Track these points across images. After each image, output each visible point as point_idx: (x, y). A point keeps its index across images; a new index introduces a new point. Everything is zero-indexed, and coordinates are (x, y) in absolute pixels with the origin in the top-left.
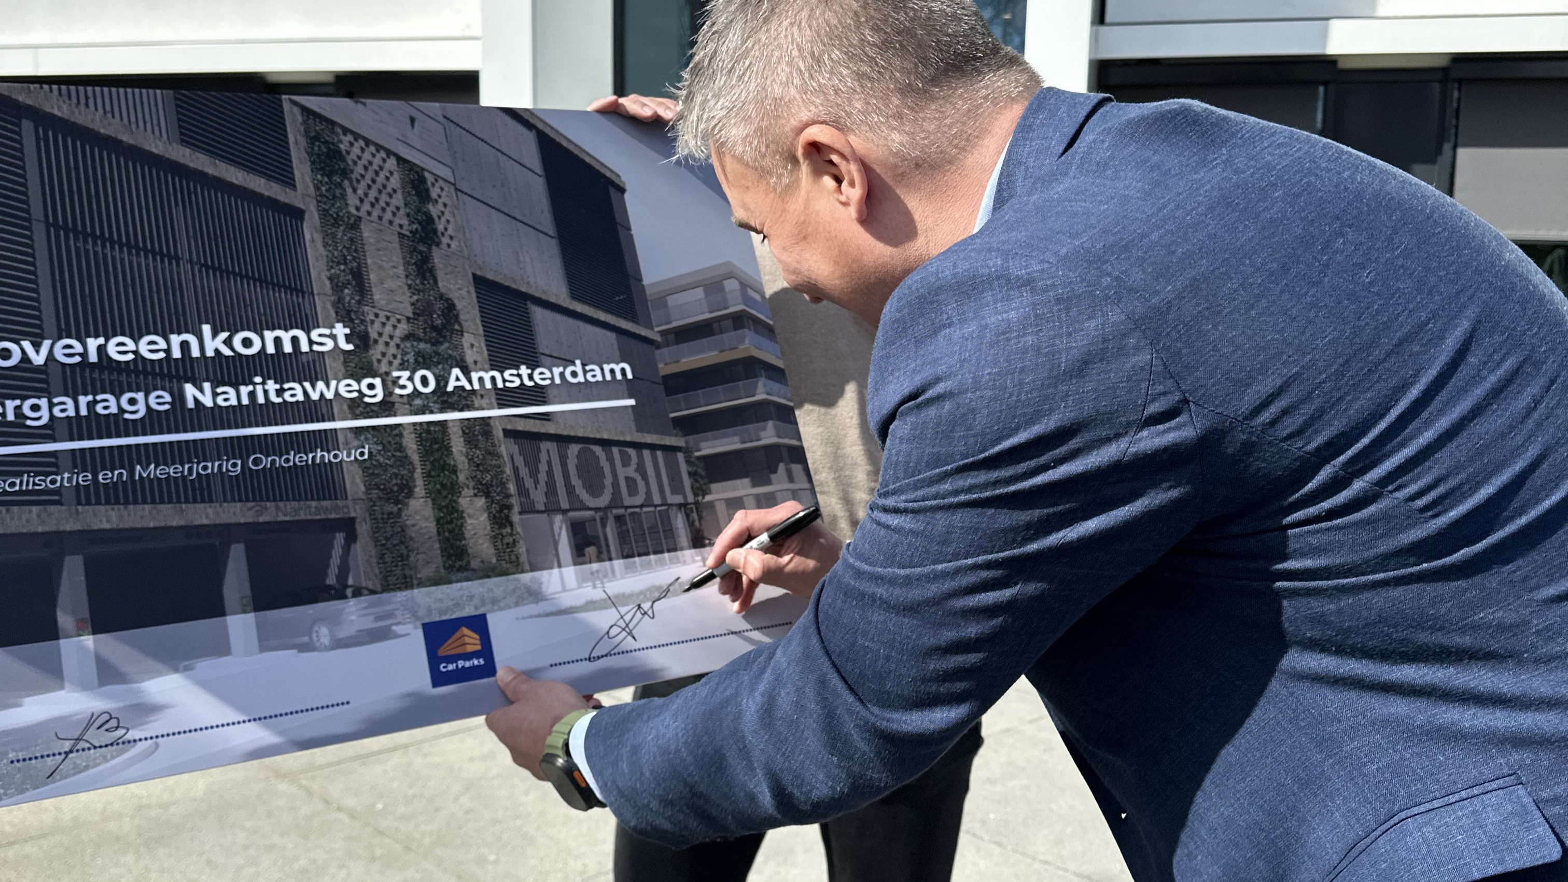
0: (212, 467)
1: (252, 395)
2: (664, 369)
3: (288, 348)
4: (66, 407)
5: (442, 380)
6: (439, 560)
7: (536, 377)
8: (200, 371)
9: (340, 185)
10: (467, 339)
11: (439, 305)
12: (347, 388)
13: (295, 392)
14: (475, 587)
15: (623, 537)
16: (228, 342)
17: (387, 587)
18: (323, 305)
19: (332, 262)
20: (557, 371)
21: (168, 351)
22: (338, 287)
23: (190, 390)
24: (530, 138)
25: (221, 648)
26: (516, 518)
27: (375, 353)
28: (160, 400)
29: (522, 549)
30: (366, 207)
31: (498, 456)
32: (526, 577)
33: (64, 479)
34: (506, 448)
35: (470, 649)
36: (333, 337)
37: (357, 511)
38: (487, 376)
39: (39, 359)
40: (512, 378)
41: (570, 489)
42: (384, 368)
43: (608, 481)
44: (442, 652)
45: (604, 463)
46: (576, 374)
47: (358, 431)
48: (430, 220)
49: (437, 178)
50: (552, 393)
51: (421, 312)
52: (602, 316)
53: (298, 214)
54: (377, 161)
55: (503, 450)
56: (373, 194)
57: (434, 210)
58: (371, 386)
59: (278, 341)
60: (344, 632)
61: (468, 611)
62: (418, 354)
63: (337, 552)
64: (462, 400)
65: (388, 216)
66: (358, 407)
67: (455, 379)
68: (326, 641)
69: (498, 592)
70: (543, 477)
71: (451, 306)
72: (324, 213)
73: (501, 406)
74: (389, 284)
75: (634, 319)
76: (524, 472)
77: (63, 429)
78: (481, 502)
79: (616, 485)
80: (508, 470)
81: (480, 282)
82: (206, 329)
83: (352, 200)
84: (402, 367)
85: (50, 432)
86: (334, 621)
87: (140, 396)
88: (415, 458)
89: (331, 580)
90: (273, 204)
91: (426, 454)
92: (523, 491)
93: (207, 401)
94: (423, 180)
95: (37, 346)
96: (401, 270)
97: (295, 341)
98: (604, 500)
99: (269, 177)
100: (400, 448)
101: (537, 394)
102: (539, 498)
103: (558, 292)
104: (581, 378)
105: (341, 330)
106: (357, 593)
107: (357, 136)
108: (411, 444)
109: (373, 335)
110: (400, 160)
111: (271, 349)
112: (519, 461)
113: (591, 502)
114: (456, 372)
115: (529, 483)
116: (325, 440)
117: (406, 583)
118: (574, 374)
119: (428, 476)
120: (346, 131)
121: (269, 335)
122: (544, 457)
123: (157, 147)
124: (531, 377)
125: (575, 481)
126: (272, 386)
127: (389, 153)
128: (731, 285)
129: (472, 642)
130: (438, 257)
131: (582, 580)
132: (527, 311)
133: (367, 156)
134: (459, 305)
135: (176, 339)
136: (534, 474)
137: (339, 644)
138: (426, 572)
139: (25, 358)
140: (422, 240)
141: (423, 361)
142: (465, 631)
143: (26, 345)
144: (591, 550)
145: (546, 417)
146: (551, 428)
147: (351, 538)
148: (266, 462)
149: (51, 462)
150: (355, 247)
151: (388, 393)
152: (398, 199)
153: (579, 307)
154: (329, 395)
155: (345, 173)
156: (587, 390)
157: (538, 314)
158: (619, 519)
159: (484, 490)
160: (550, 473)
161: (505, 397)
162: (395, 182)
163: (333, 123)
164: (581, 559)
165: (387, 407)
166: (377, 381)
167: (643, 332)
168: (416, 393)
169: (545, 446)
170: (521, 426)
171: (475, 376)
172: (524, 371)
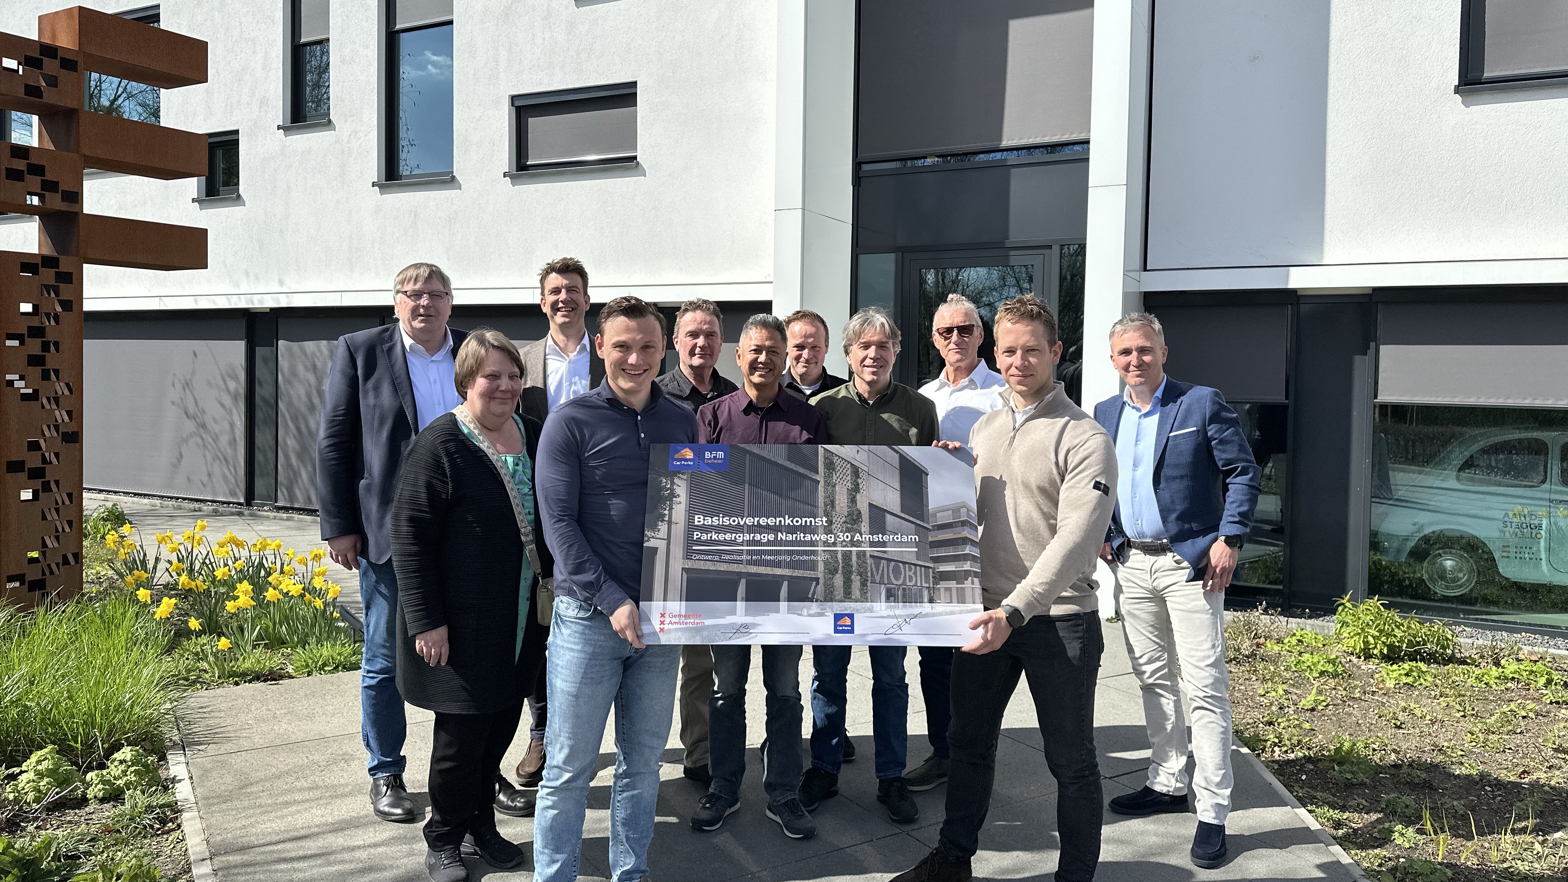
0: (782, 558)
1: (796, 537)
2: (930, 539)
3: (808, 524)
4: (747, 537)
6: (842, 594)
7: (884, 538)
8: (783, 529)
9: (832, 473)
10: (863, 524)
11: (856, 512)
12: (823, 537)
13: (808, 537)
14: (853, 605)
15: (904, 596)
16: (792, 521)
17: (825, 601)
18: (821, 511)
19: (825, 497)
20: (891, 537)
21: (775, 523)
22: (826, 505)
23: (780, 534)
24: (897, 456)
25: (778, 611)
26: (869, 584)
27: (833, 527)
28: (771, 537)
29: (869, 595)
30: (839, 480)
31: (867, 563)
32: (868, 604)
33: (744, 557)
34: (870, 561)
36: (822, 521)
37: (820, 576)
38: (867, 537)
39: (742, 523)
40: (875, 538)
41: (889, 577)
42: (835, 532)
43: (902, 576)
44: (838, 623)
45: (902, 570)
46: (898, 538)
47: (824, 551)
48: (858, 484)
49: (863, 470)
50: (888, 544)
51: (850, 514)
52: (911, 519)
53: (818, 482)
54: (844, 465)
56: (841, 476)
57: (859, 481)
58: (831, 537)
59: (806, 521)
60: (812, 612)
61: (849, 612)
62: (847, 528)
63: (813, 587)
64: (858, 544)
65: (845, 483)
66: (826, 544)
67: (857, 537)
68: (806, 611)
69: (859, 607)
70: (880, 572)
71: (860, 513)
72: (825, 482)
73: (870, 547)
74: (842, 505)
75: (923, 521)
76: (874, 570)
77: (745, 543)
78: (859, 577)
79: (905, 577)
80: (869, 568)
81: (870, 505)
82: (787, 517)
83: (835, 478)
84: (841, 532)
85: (742, 544)
86: (809, 608)
87: (766, 536)
88: (840, 561)
89: (810, 596)
90: (811, 479)
91: (844, 560)
92: (872, 575)
93: (784, 538)
95: (742, 519)
96: (846, 501)
97: (811, 522)
98: (900, 582)
99: (811, 471)
100: (836, 557)
101: (883, 544)
102: (878, 579)
103: (897, 510)
104: (899, 540)
105: (825, 519)
106: (817, 601)
107: (839, 457)
108: (840, 556)
109: (834, 521)
110: (852, 465)
111: (803, 524)
112: (873, 566)
113: (895, 582)
114: (858, 534)
115: (875, 573)
116: (814, 553)
117: (831, 600)
119: (843, 567)
120: (836, 455)
121: (804, 520)
122: (882, 565)
123: (781, 462)
124: (882, 538)
125: (891, 575)
126: (802, 535)
127: (849, 462)
128: (964, 510)
129: (848, 622)
130: (858, 497)
131: (888, 608)
132: (885, 516)
134: (862, 513)
135: (778, 519)
136: (877, 571)
137: (809, 615)
138: (838, 598)
139: (739, 522)
140: (854, 491)
141: (848, 530)
142: (847, 615)
143: (740, 519)
144: (892, 599)
145: (885, 552)
146: (886, 556)
147: (818, 584)
148: (797, 558)
149: (741, 552)
150: (833, 493)
151: (836, 540)
152: (849, 478)
153: (903, 515)
154: (818, 539)
155: (834, 469)
156: (901, 544)
157: (888, 517)
158: (904, 589)
159: (860, 574)
160: (883, 571)
161: (872, 544)
162: (849, 472)
164: (888, 601)
165: (834, 544)
166: (833, 536)
167: (925, 525)
168: (844, 541)
169: (883, 561)
170: (876, 554)
171: (864, 536)
172: (880, 536)
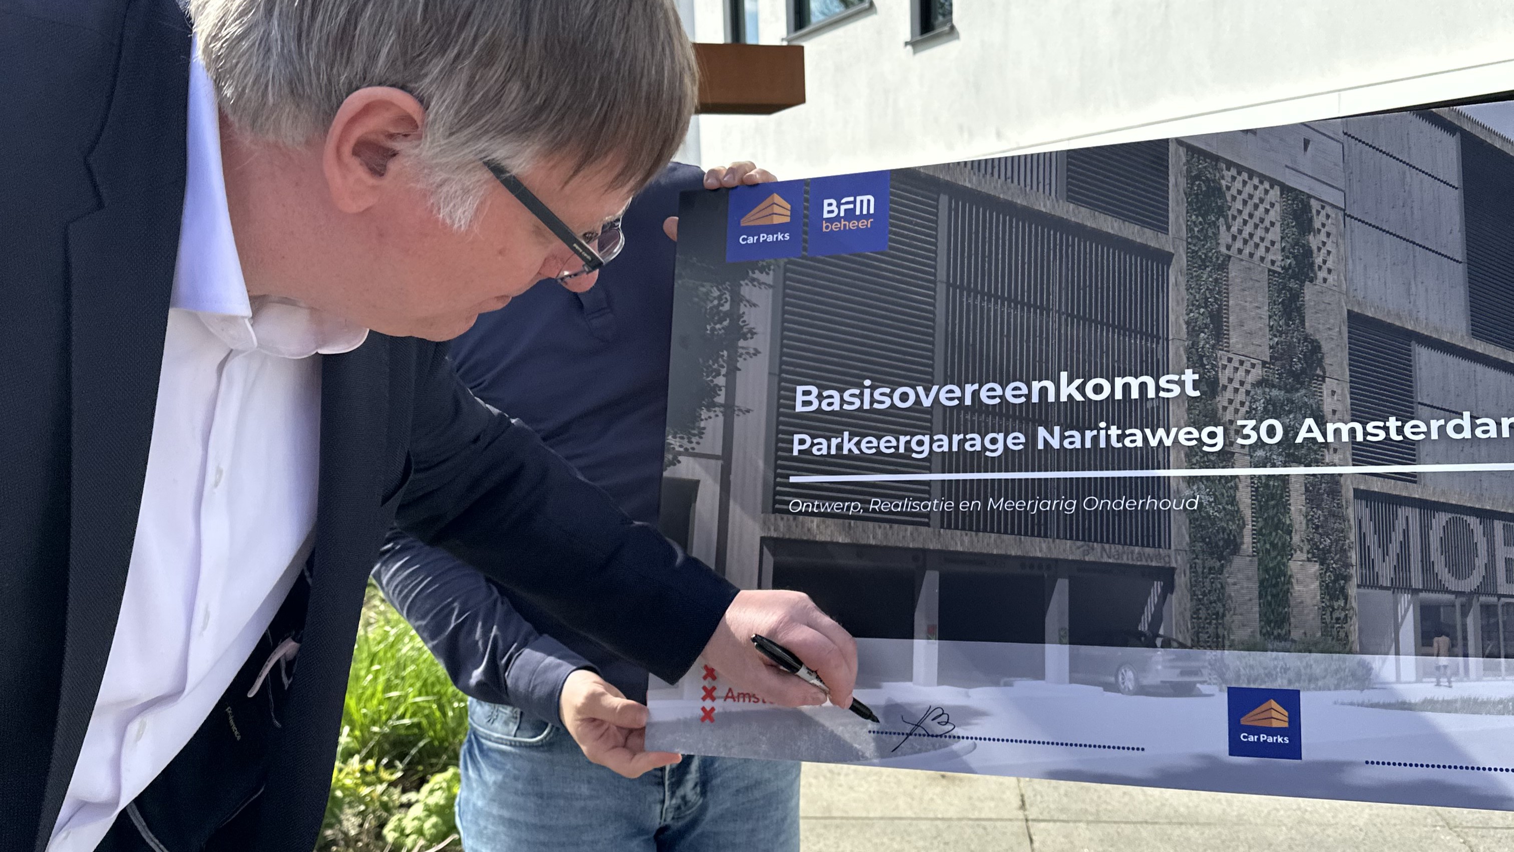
0: (1051, 505)
1: (1095, 439)
3: (1135, 394)
4: (943, 444)
5: (1291, 431)
6: (1256, 625)
7: (1407, 431)
8: (1053, 415)
9: (1214, 224)
10: (1329, 385)
11: (1303, 347)
12: (1186, 436)
13: (1136, 438)
14: (1293, 660)
15: (1488, 632)
16: (1081, 389)
17: (1197, 644)
18: (1176, 350)
19: (1192, 305)
20: (1435, 424)
21: (1028, 396)
22: (1193, 330)
23: (1042, 432)
24: (1450, 145)
25: (1038, 673)
26: (1353, 590)
27: (1222, 400)
28: (1016, 441)
29: (1354, 626)
30: (1239, 244)
31: (1345, 519)
32: (1352, 660)
33: (934, 505)
34: (1353, 511)
35: (1275, 724)
36: (1181, 383)
37: (1178, 561)
38: (1345, 428)
39: (927, 403)
40: (1375, 431)
41: (1427, 566)
42: (1228, 416)
43: (1481, 561)
44: (1244, 721)
45: (1479, 537)
46: (1462, 428)
47: (1191, 480)
48: (1308, 252)
49: (1324, 204)
50: (1423, 451)
51: (1279, 355)
52: (1511, 358)
53: (1165, 258)
54: (1258, 194)
55: (1351, 513)
56: (1248, 229)
57: (1313, 241)
58: (1212, 435)
59: (1127, 387)
60: (1150, 680)
61: (1280, 683)
62: (1268, 402)
63: (1153, 599)
64: (1310, 453)
65: (1261, 251)
66: (1195, 456)
67: (1307, 430)
68: (1130, 685)
69: (1318, 670)
70: (1394, 548)
71: (1316, 348)
72: (1192, 255)
73: (1356, 462)
74: (1250, 325)
76: (1372, 540)
77: (937, 462)
78: (1314, 568)
79: (1491, 567)
80: (1353, 536)
81: (1355, 320)
82: (1064, 375)
83: (1224, 238)
84: (1249, 415)
85: (926, 465)
86: (1141, 668)
87: (1000, 437)
88: (1248, 513)
89: (1143, 627)
90: (1144, 251)
91: (1259, 509)
92: (1366, 561)
93: (1055, 443)
94: (1307, 208)
95: (927, 391)
96: (1265, 312)
97: (1143, 387)
98: (1474, 581)
99: (1144, 224)
100: (1233, 501)
101: (1405, 451)
102: (1385, 571)
103: (1454, 328)
104: (1467, 434)
105: (1190, 376)
106: (1167, 644)
107: (1240, 169)
108: (1244, 497)
109: (1223, 381)
110: (1285, 189)
111: (1119, 395)
112: (1369, 527)
113: (1452, 583)
114: (1310, 422)
115: (1376, 553)
116: (1159, 487)
117: (1218, 643)
118: (1459, 429)
119: (1258, 533)
120: (1230, 164)
121: (1119, 382)
122: (1400, 524)
123: (1044, 205)
124: (1400, 430)
125: (1437, 557)
126: (1114, 431)
127: (1273, 182)
129: (1279, 717)
130: (1309, 292)
131: (1422, 675)
132: (1409, 353)
133: (1249, 189)
134: (1325, 347)
135: (1036, 385)
136: (1384, 545)
137: (1142, 691)
138: (1240, 635)
139: (918, 401)
140: (1294, 276)
141: (1273, 410)
142: (1273, 704)
143: (920, 389)
144: (1442, 641)
145: (1412, 478)
146: (1416, 492)
147: (1169, 588)
148: (1099, 504)
149: (923, 490)
150: (1220, 290)
151: (1229, 443)
152: (1275, 234)
153: (1480, 347)
154: (1168, 442)
155: (1221, 212)
156: (1473, 449)
157: (1423, 356)
158: (1488, 610)
159: (1320, 555)
160: (1405, 545)
161: (1364, 452)
162: (1274, 215)
163: (1217, 159)
164: (1427, 649)
165: (1225, 457)
166: (1219, 430)
168: (1260, 443)
169: (1403, 512)
170: (1377, 486)
171: (1330, 428)
172: (1393, 423)
